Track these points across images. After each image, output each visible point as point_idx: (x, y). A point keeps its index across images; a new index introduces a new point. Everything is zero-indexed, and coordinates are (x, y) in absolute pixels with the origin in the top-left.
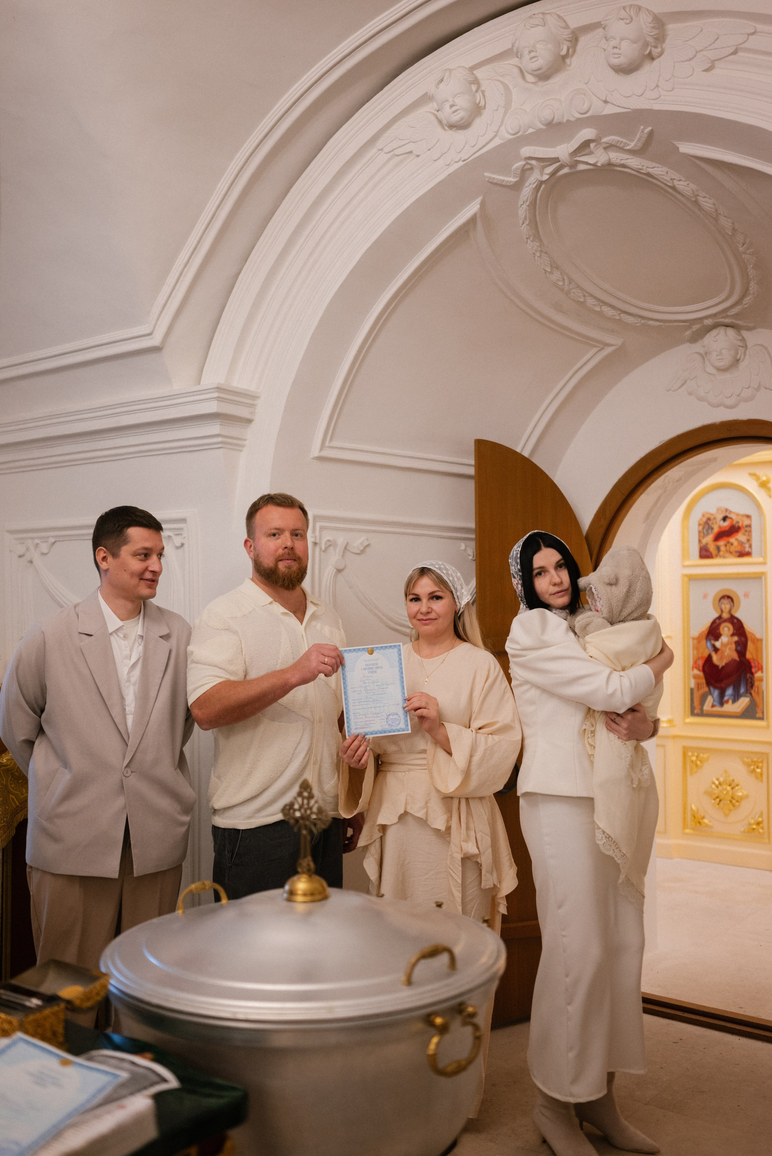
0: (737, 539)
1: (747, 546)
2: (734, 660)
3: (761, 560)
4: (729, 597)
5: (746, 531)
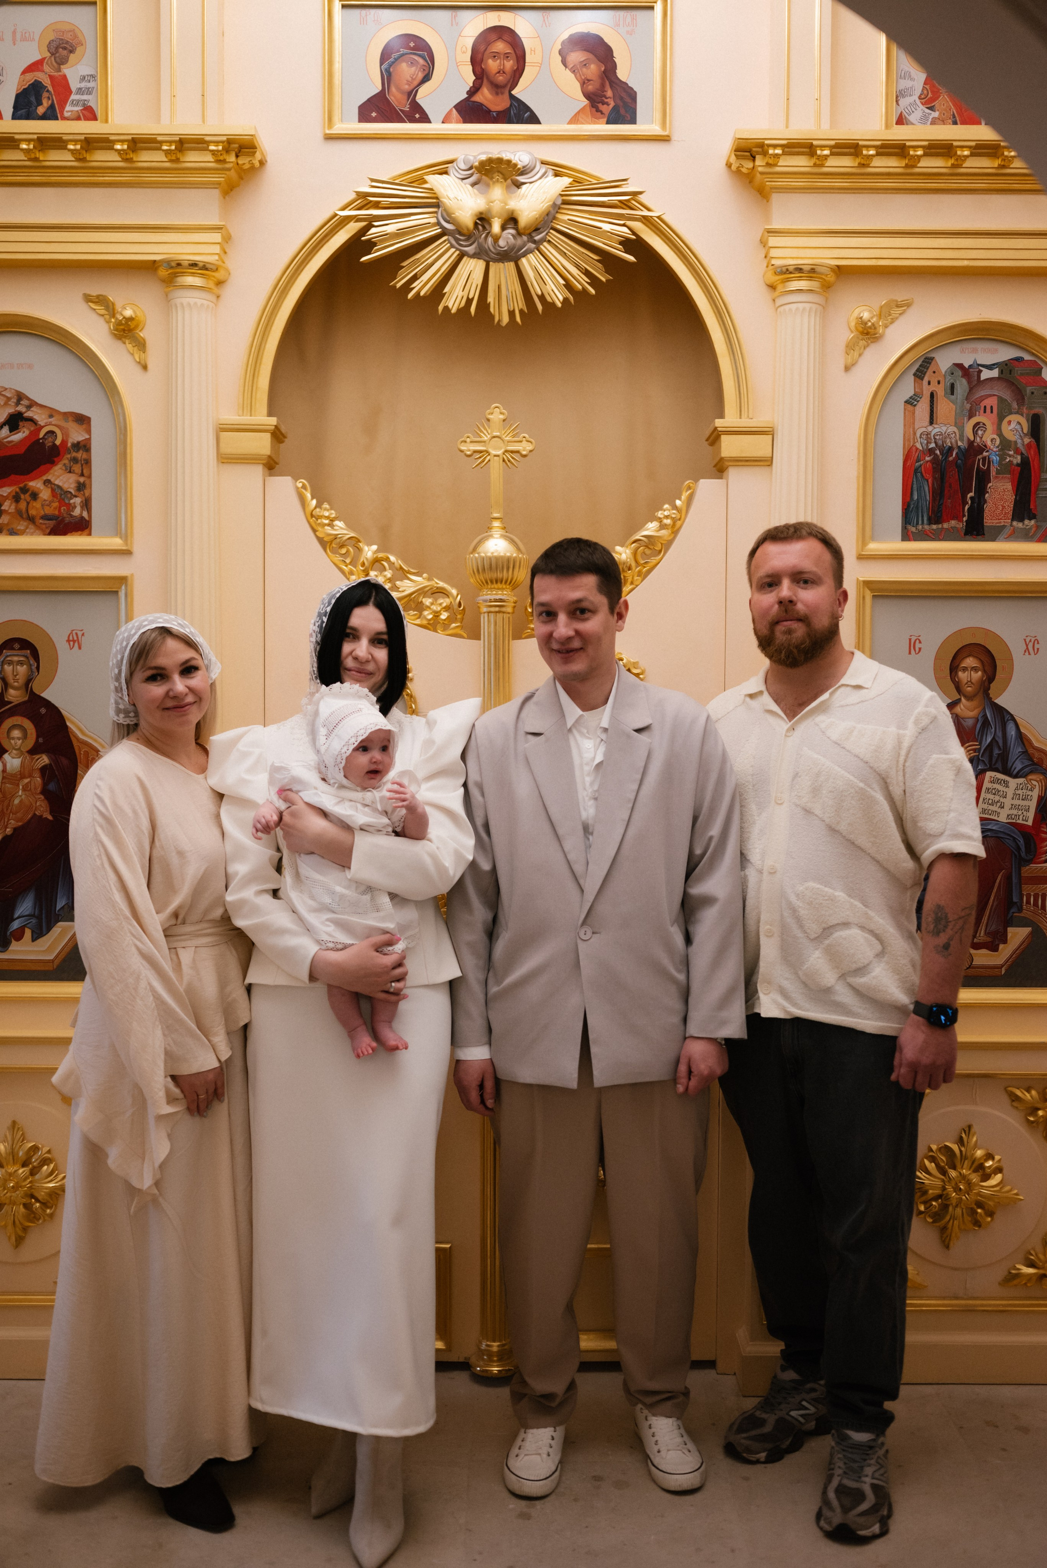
0: (47, 482)
1: (77, 501)
2: (37, 819)
3: (116, 542)
4: (25, 645)
5: (75, 460)
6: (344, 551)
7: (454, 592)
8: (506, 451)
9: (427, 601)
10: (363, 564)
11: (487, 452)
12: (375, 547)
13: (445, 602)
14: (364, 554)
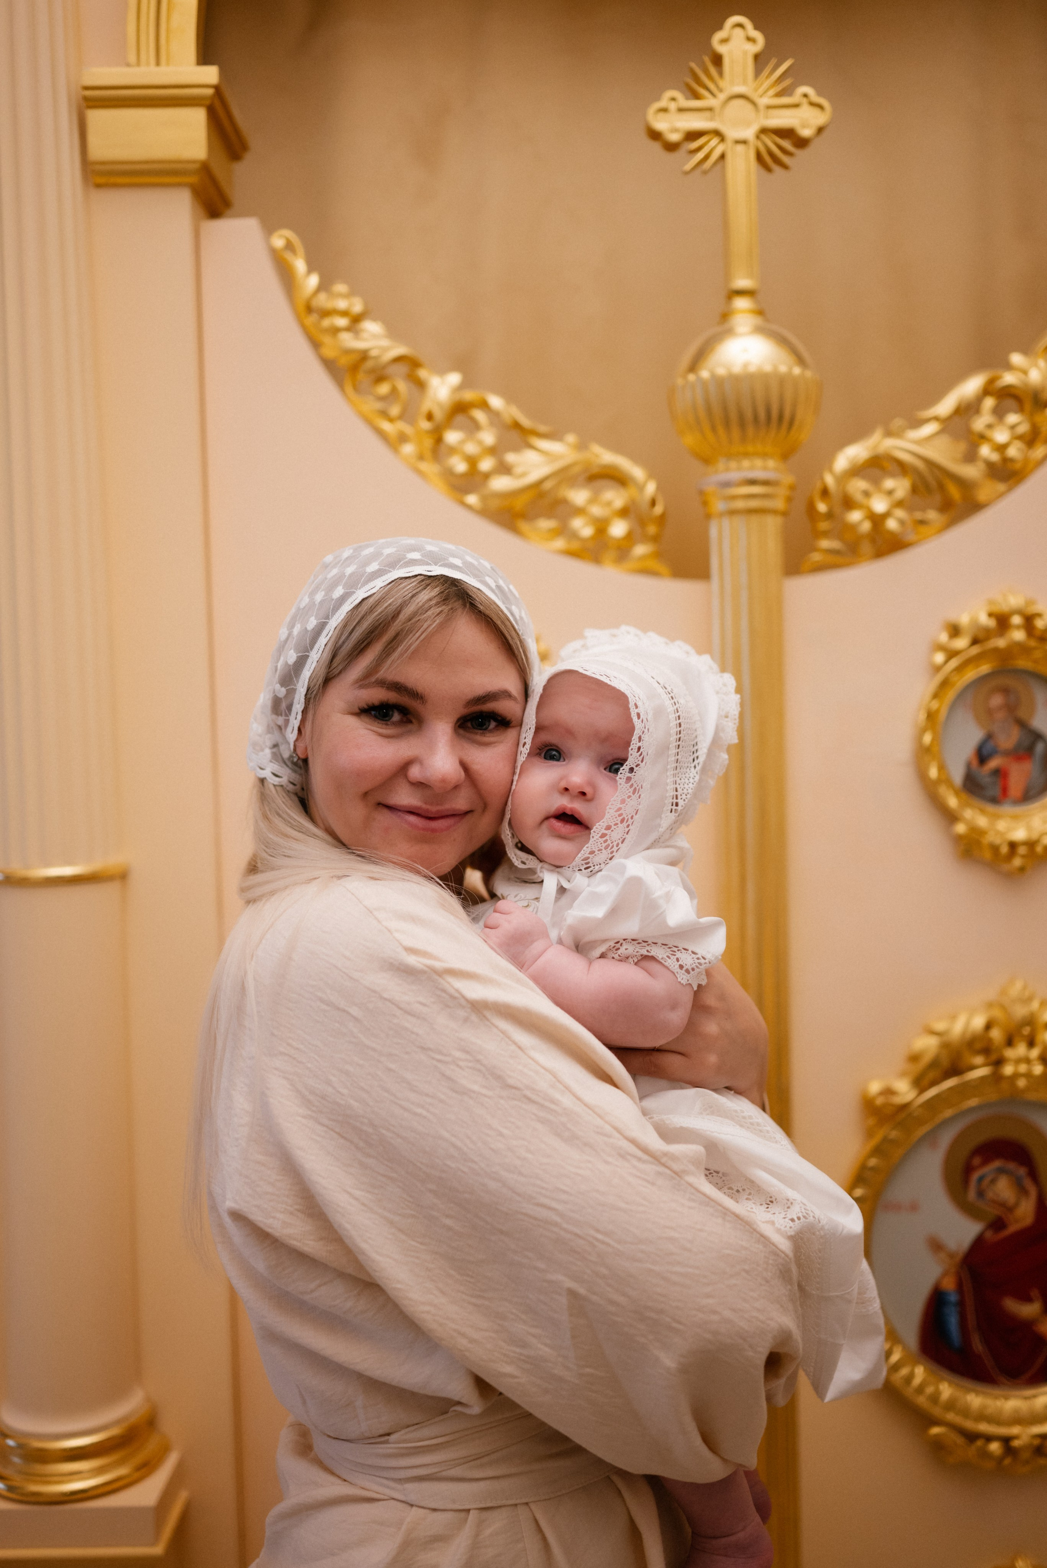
6: (384, 389)
7: (637, 472)
8: (764, 131)
9: (579, 496)
10: (430, 417)
11: (717, 133)
12: (454, 378)
13: (616, 498)
14: (431, 392)
